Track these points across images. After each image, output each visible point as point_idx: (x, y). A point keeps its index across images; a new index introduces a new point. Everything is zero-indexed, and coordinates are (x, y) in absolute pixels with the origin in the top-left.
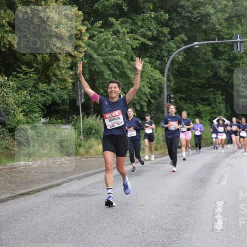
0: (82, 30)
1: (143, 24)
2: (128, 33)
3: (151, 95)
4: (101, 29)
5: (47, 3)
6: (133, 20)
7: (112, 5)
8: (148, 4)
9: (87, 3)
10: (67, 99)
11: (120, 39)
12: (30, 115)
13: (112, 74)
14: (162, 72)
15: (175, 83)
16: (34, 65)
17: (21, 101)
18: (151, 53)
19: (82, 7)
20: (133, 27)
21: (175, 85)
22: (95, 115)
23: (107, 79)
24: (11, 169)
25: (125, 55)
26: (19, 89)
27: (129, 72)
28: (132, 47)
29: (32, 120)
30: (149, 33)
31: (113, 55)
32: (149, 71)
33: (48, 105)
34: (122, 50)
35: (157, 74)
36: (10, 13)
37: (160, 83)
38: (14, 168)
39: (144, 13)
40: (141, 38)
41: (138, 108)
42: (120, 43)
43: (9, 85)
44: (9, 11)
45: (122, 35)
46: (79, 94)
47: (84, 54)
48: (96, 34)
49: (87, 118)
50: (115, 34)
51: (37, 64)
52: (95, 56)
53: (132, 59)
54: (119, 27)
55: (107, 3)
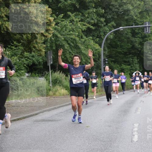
0: (51, 20)
1: (89, 16)
2: (79, 21)
4: (63, 19)
5: (30, 3)
6: (82, 13)
7: (69, 4)
8: (91, 4)
9: (54, 3)
10: (42, 62)
11: (74, 25)
12: (19, 72)
13: (69, 47)
14: (100, 45)
15: (108, 52)
16: (22, 41)
18: (94, 33)
19: (51, 6)
20: (83, 18)
21: (108, 53)
22: (59, 71)
23: (67, 49)
25: (78, 35)
26: (12, 56)
27: (80, 45)
28: (82, 30)
29: (20, 75)
30: (92, 21)
31: (70, 35)
32: (92, 45)
33: (30, 65)
34: (76, 32)
35: (97, 46)
36: (7, 10)
37: (99, 52)
38: (9, 104)
39: (89, 9)
40: (87, 25)
42: (74, 28)
43: (6, 54)
44: (6, 8)
45: (75, 22)
46: (49, 59)
47: (52, 35)
48: (60, 22)
49: (54, 73)
50: (71, 22)
51: (23, 41)
52: (59, 35)
53: (82, 38)
54: (74, 18)
55: (66, 3)
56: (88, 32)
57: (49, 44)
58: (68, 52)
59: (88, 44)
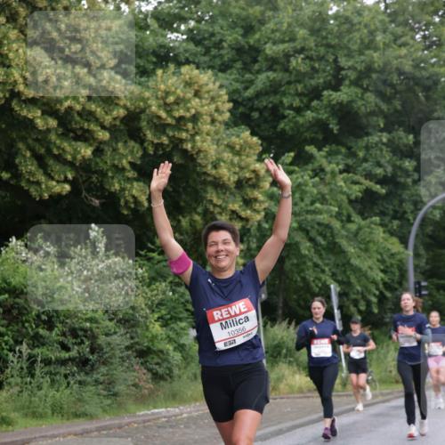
0: (259, 171)
1: (368, 156)
2: (341, 172)
3: (385, 284)
4: (292, 168)
5: (197, 124)
6: (349, 148)
7: (310, 122)
8: (375, 119)
9: (266, 121)
11: (326, 184)
12: (172, 325)
13: (314, 248)
14: (404, 241)
15: (427, 259)
17: (156, 302)
18: (382, 206)
19: (257, 129)
20: (350, 162)
21: (427, 263)
22: (287, 322)
23: (305, 256)
24: (144, 422)
25: (337, 213)
26: (153, 280)
27: (344, 243)
28: (348, 199)
29: (177, 334)
30: (379, 171)
31: (315, 212)
32: (381, 240)
34: (331, 204)
35: (394, 245)
36: (133, 147)
37: (400, 261)
38: (149, 421)
39: (368, 134)
40: (362, 180)
41: (363, 308)
42: (326, 192)
43: (136, 275)
44: (132, 143)
45: (329, 175)
47: (263, 213)
49: (272, 327)
50: (316, 175)
51: (181, 234)
53: (349, 220)
54: (324, 162)
55: (300, 120)
56: (366, 203)
57: (255, 240)
58: (310, 264)
59: (368, 239)
